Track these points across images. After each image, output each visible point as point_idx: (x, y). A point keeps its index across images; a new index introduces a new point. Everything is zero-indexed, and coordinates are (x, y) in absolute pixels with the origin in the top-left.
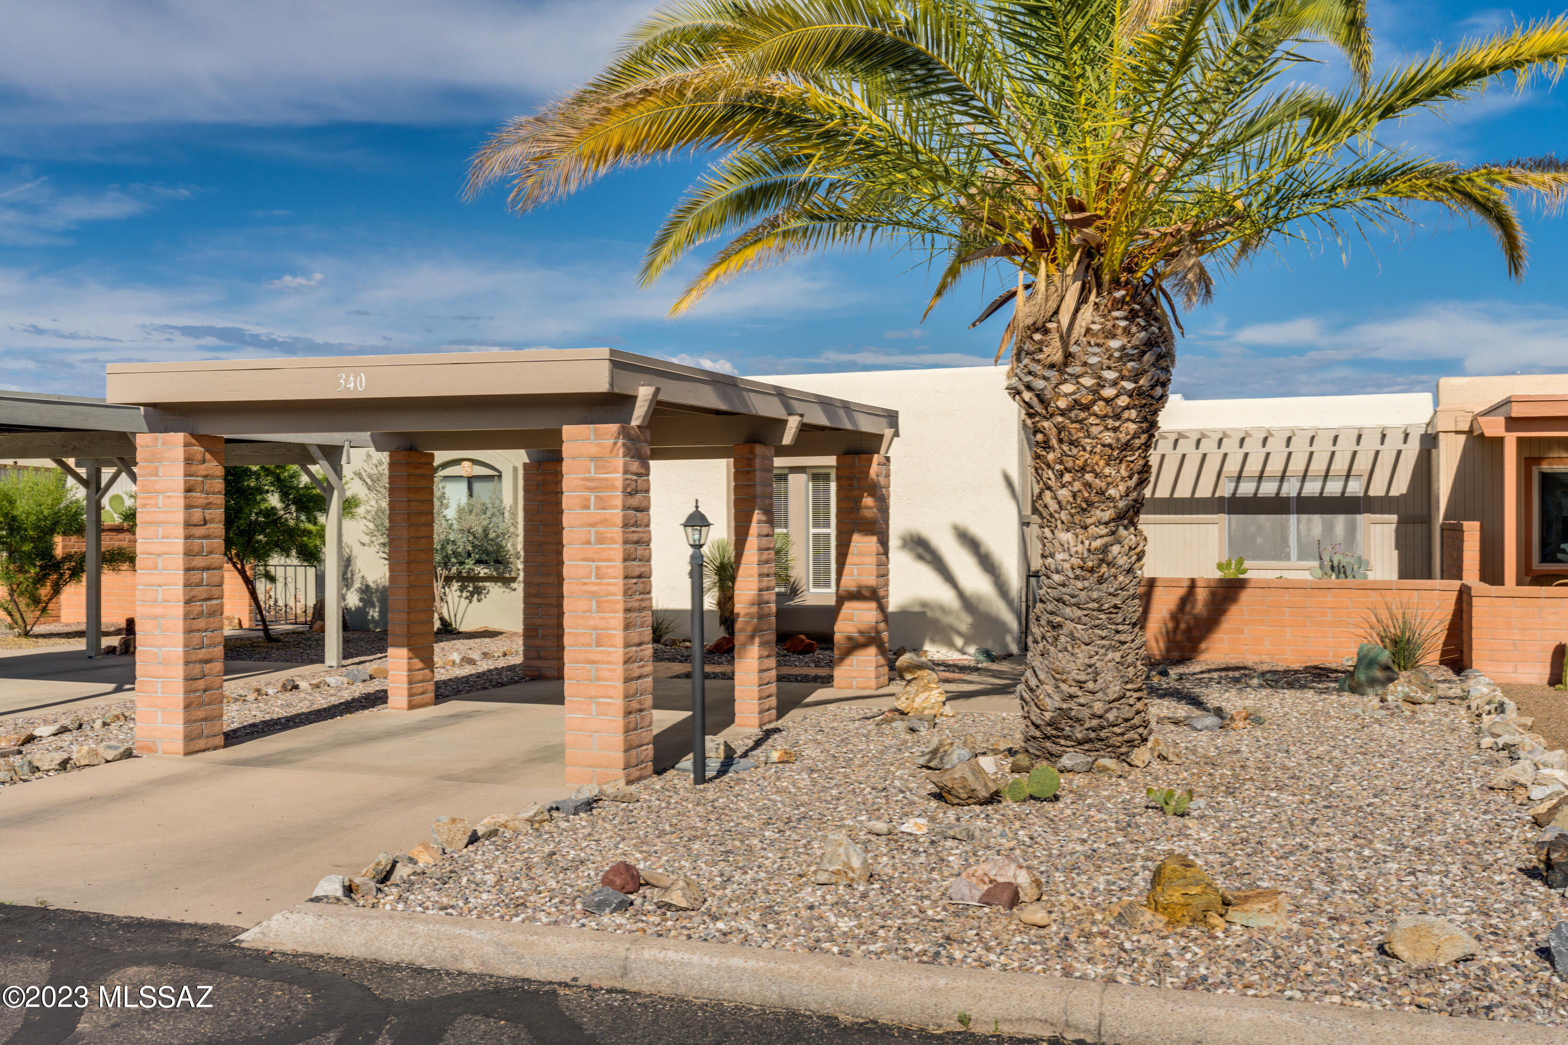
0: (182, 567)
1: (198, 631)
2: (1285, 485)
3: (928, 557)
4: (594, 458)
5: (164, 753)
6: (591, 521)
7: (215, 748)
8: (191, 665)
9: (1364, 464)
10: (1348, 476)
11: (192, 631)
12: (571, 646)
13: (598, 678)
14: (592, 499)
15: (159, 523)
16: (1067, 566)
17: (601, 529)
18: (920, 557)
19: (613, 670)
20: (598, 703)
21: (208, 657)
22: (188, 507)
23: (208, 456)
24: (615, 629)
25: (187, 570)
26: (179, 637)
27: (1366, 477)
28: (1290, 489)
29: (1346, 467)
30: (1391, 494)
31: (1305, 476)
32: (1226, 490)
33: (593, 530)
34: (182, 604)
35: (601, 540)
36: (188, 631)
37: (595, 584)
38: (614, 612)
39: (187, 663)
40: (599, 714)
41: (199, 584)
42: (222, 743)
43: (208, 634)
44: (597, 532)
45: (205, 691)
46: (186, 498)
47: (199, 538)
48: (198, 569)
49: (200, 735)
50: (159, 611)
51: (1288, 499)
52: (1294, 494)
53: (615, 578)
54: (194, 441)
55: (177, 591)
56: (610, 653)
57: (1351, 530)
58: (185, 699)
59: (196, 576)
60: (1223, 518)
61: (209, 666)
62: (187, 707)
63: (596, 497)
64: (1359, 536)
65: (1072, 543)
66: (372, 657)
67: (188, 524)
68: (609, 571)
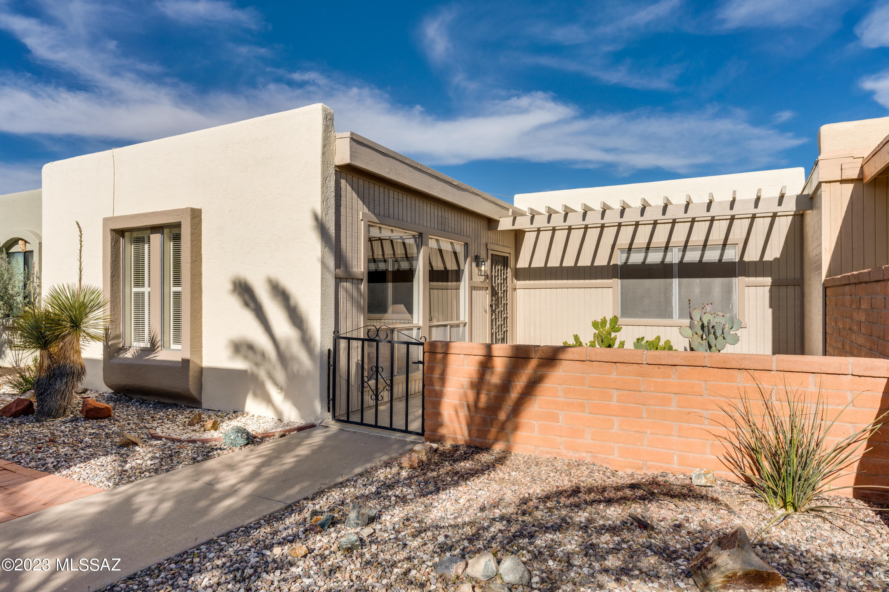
2: (669, 254)
10: (724, 245)
27: (741, 245)
28: (674, 257)
29: (723, 237)
30: (765, 259)
31: (686, 246)
32: (619, 259)
51: (671, 265)
52: (676, 260)
57: (728, 292)
60: (617, 282)
64: (735, 297)
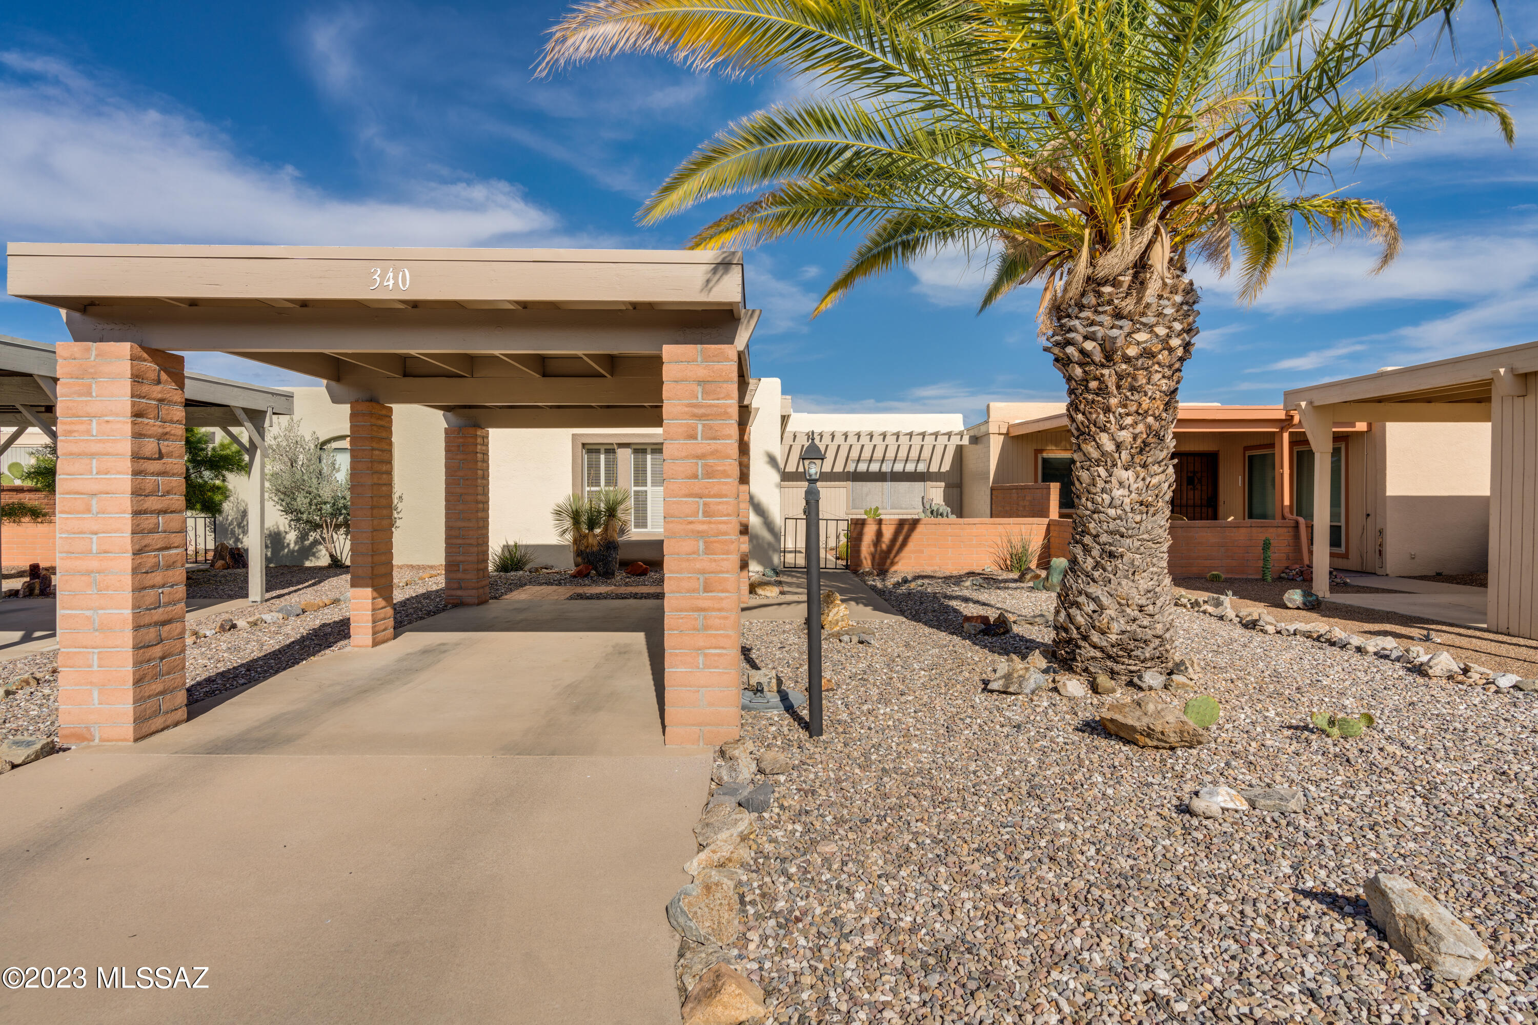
0: (129, 510)
1: (153, 587)
2: (885, 465)
4: (701, 382)
5: (101, 740)
6: (699, 452)
7: (176, 724)
8: (143, 630)
9: (926, 454)
10: (918, 461)
11: (145, 588)
12: (673, 592)
13: (706, 628)
14: (700, 427)
15: (92, 455)
16: (1127, 501)
17: (711, 461)
19: (726, 618)
20: (706, 655)
21: (165, 617)
22: (137, 435)
23: (164, 376)
24: (727, 572)
25: (136, 513)
26: (127, 596)
27: (928, 461)
28: (886, 468)
29: (917, 455)
30: (941, 471)
31: (895, 461)
32: (851, 468)
33: (700, 462)
34: (129, 555)
35: (710, 474)
36: (138, 589)
37: (703, 523)
38: (727, 553)
39: (137, 628)
40: (706, 666)
41: (154, 530)
42: (186, 716)
43: (166, 590)
44: (705, 466)
45: (162, 658)
46: (134, 423)
47: (153, 474)
48: (152, 512)
49: (157, 712)
50: (94, 564)
51: (886, 473)
52: (889, 470)
53: (728, 515)
54: (145, 355)
55: (123, 539)
56: (722, 599)
58: (134, 673)
59: (148, 521)
60: (849, 484)
61: (167, 628)
62: (138, 682)
63: (704, 425)
65: (1132, 480)
66: (286, 591)
67: (136, 457)
68: (720, 507)
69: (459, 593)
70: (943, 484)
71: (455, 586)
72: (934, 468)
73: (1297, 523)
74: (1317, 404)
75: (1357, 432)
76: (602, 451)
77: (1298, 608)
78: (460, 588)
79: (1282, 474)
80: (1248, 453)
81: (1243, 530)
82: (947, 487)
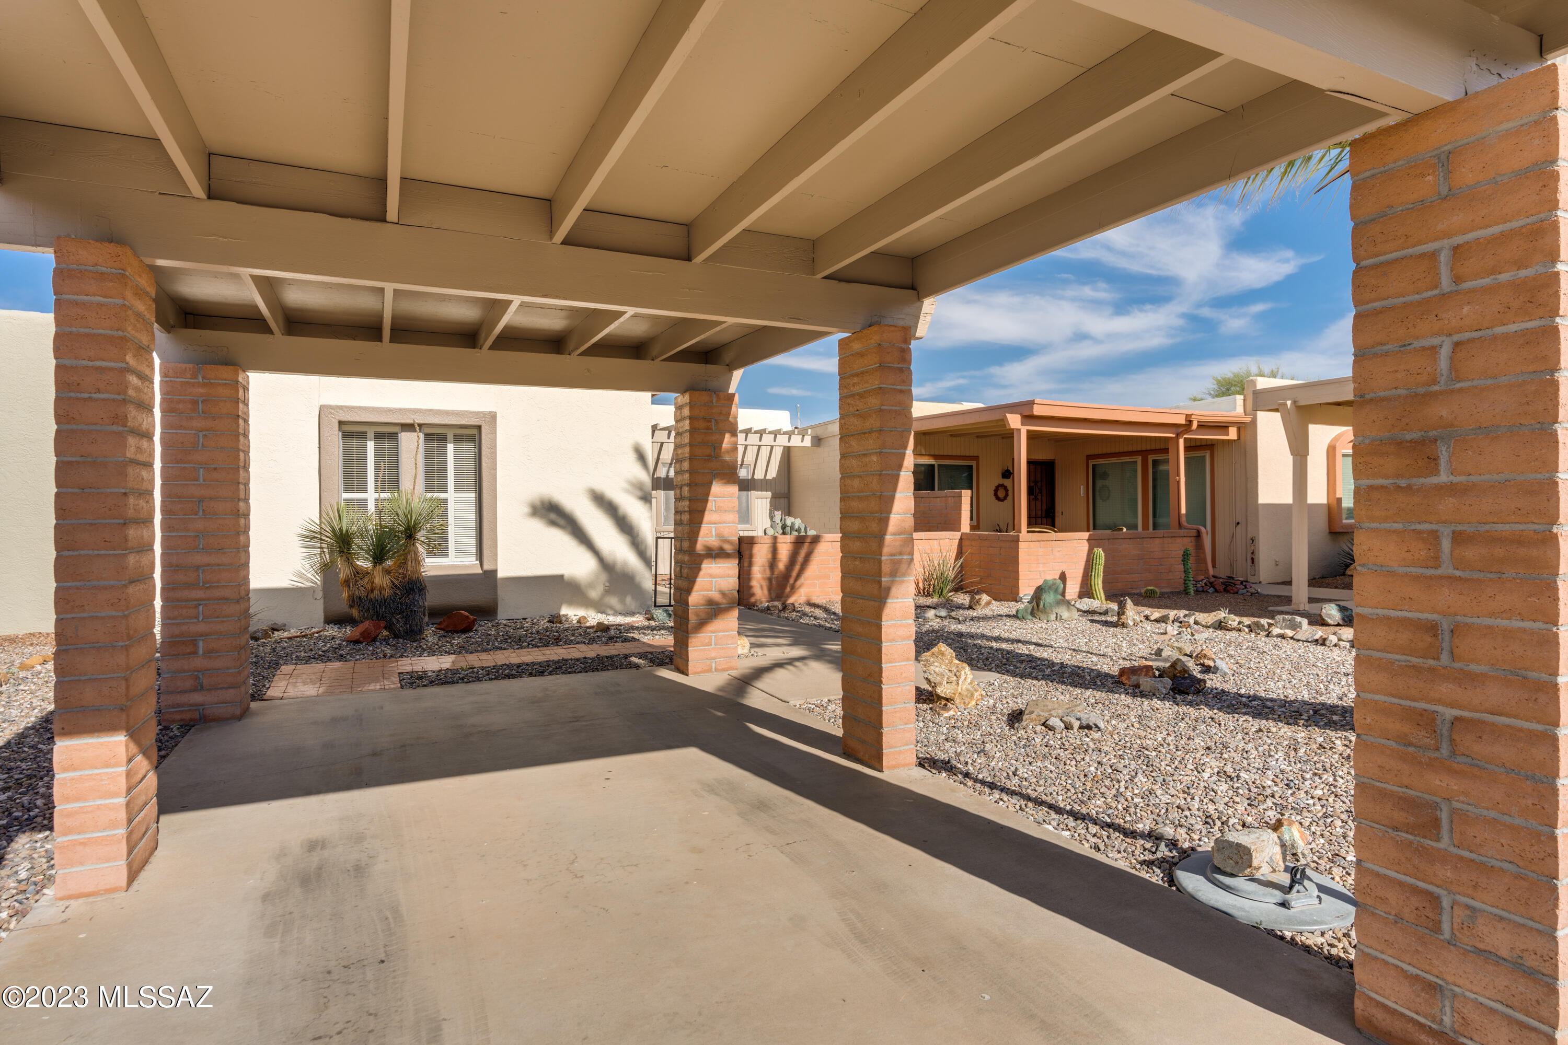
3: (562, 522)
9: (750, 457)
18: (553, 523)
27: (752, 466)
30: (767, 478)
69: (197, 698)
70: (769, 494)
71: (189, 684)
72: (759, 475)
73: (1199, 532)
74: (1302, 403)
75: (1229, 440)
76: (371, 435)
77: (1338, 625)
78: (199, 688)
79: (1178, 482)
80: (1091, 463)
81: (1157, 541)
82: (774, 497)
